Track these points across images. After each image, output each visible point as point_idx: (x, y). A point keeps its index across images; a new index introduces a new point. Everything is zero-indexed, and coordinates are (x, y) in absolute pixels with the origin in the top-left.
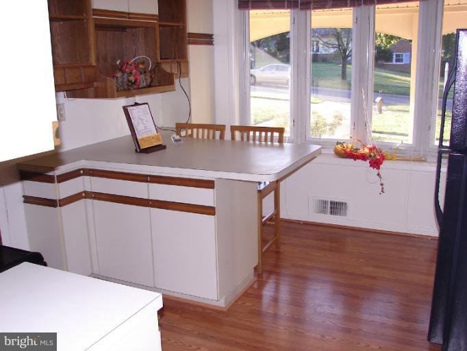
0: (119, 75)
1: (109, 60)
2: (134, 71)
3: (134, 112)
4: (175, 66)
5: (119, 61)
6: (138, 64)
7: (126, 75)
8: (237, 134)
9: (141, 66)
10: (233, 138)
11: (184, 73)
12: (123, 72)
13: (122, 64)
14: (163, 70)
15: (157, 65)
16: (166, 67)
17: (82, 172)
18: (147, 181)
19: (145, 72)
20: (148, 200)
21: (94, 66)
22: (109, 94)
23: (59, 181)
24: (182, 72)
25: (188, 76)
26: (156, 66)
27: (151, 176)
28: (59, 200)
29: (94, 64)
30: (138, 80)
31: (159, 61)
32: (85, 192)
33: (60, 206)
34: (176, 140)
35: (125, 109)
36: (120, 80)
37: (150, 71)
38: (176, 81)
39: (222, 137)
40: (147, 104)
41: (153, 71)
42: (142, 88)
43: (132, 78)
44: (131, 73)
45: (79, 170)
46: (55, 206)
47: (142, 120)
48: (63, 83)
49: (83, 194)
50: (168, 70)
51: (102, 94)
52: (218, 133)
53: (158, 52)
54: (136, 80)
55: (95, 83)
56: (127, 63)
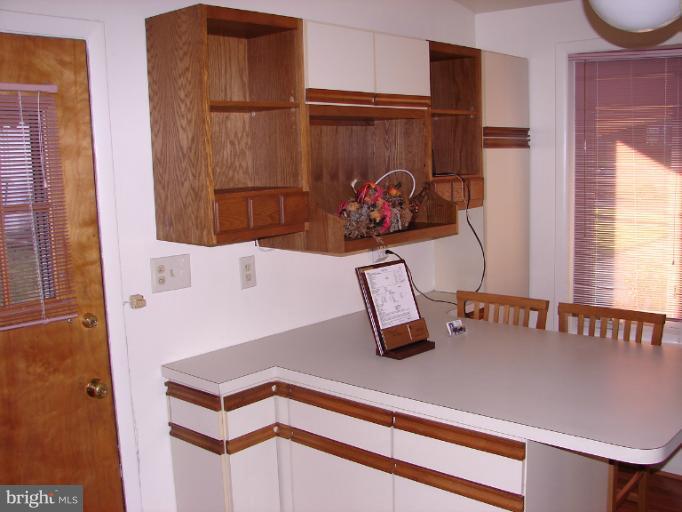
0: (353, 207)
1: (342, 177)
2: (380, 202)
3: (376, 279)
4: (459, 186)
5: (355, 181)
6: (389, 188)
7: (365, 210)
8: (572, 322)
9: (394, 192)
10: (563, 327)
11: (476, 198)
12: (361, 202)
13: (360, 188)
14: (436, 194)
15: (427, 187)
16: (443, 191)
17: (274, 388)
18: (389, 424)
19: (401, 204)
20: (391, 461)
21: (304, 194)
22: (330, 246)
23: (229, 408)
24: (472, 197)
25: (482, 205)
26: (425, 189)
27: (399, 416)
28: (227, 442)
29: (306, 188)
30: (388, 219)
31: (431, 178)
32: (277, 424)
33: (229, 452)
34: (455, 330)
35: (361, 273)
36: (354, 218)
37: (411, 201)
38: (461, 215)
39: (541, 324)
40: (402, 261)
41: (418, 197)
42: (395, 232)
43: (376, 215)
44: (374, 206)
45: (270, 384)
46: (219, 453)
47: (391, 293)
48: (245, 225)
49: (276, 429)
50: (447, 196)
51: (317, 245)
52: (534, 316)
53: (430, 163)
54: (383, 219)
55: (307, 224)
56: (369, 187)
